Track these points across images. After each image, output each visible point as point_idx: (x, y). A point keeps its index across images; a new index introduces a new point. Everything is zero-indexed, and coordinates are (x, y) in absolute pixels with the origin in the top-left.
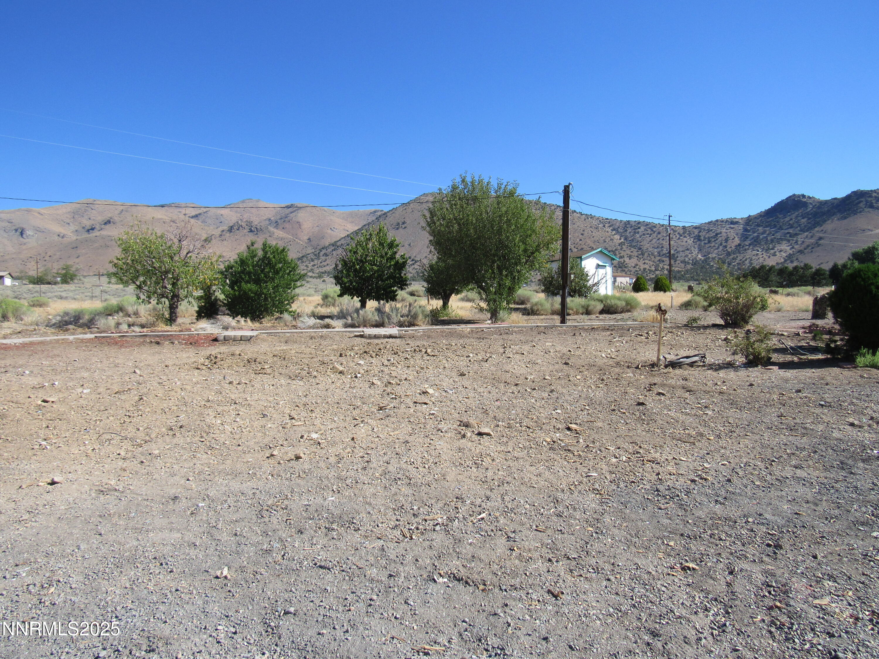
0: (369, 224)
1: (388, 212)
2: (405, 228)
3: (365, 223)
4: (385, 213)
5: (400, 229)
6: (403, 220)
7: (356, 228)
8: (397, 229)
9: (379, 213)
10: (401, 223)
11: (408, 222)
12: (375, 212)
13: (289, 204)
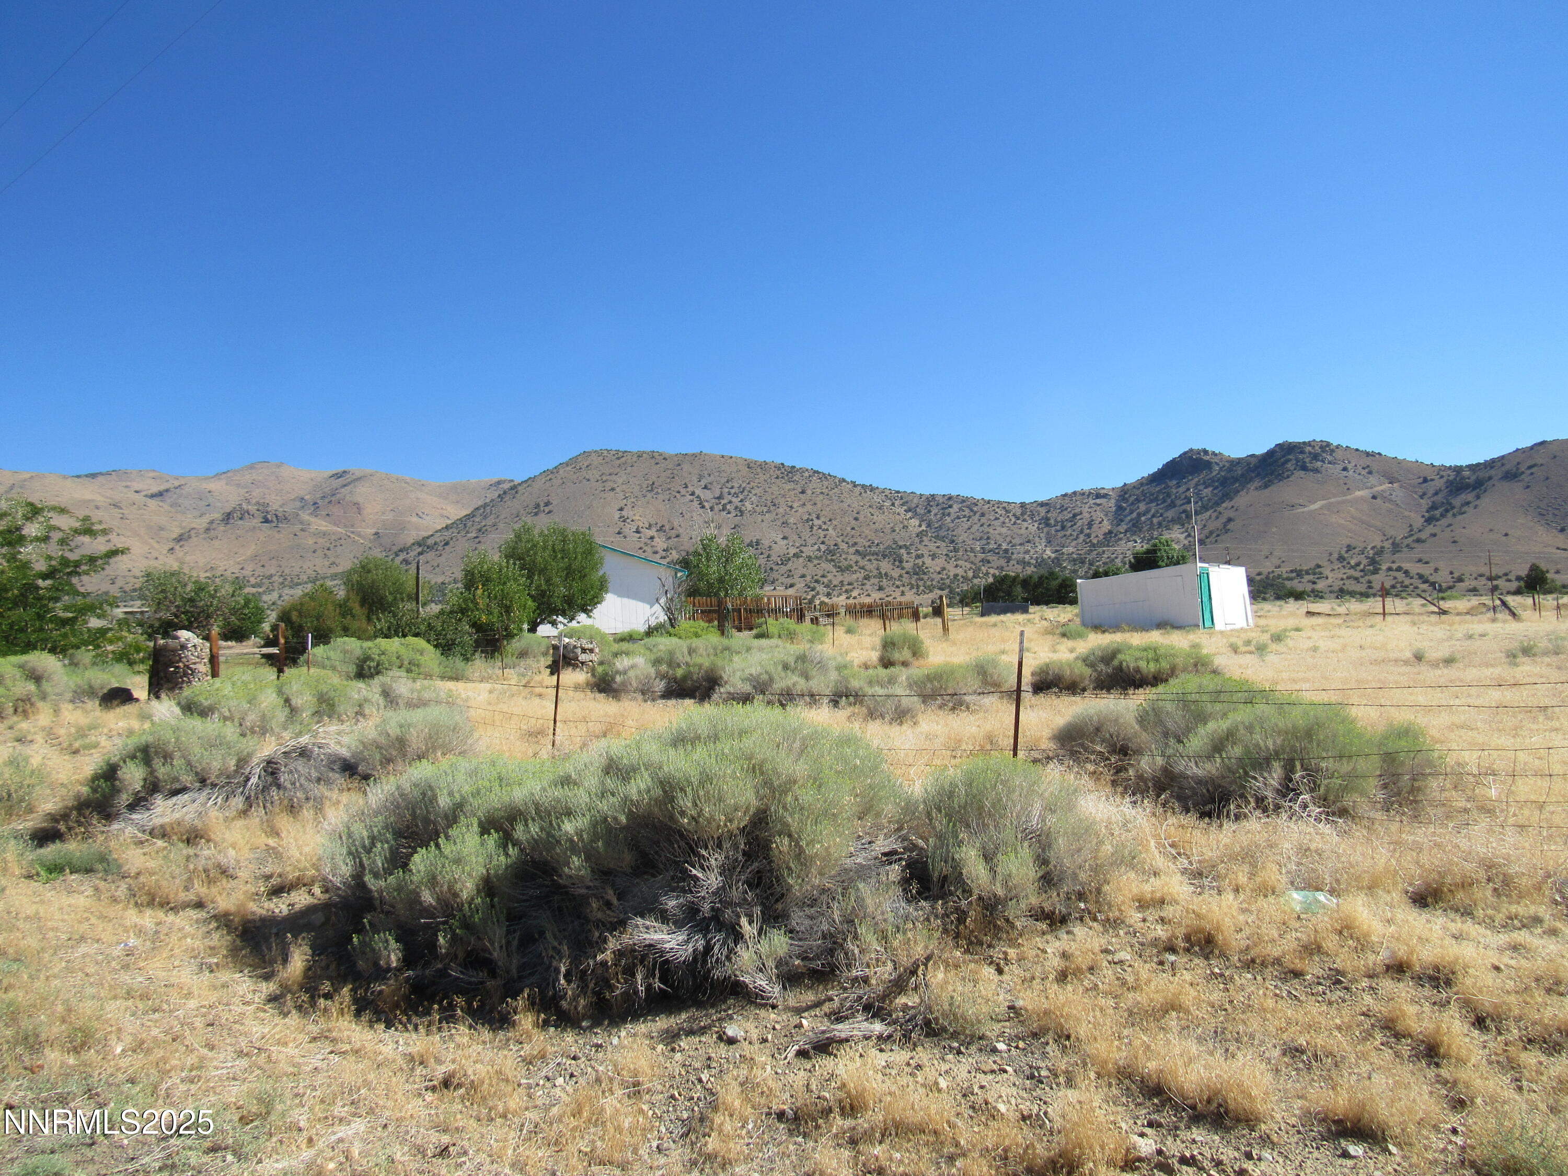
0: (485, 506)
1: (520, 484)
2: (550, 512)
3: (480, 503)
4: (514, 488)
5: (542, 515)
6: (545, 500)
7: (464, 513)
8: (536, 514)
9: (506, 486)
10: (542, 504)
11: (555, 503)
12: (499, 483)
13: (340, 470)
